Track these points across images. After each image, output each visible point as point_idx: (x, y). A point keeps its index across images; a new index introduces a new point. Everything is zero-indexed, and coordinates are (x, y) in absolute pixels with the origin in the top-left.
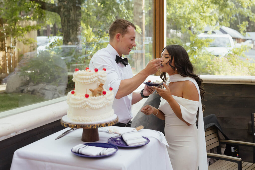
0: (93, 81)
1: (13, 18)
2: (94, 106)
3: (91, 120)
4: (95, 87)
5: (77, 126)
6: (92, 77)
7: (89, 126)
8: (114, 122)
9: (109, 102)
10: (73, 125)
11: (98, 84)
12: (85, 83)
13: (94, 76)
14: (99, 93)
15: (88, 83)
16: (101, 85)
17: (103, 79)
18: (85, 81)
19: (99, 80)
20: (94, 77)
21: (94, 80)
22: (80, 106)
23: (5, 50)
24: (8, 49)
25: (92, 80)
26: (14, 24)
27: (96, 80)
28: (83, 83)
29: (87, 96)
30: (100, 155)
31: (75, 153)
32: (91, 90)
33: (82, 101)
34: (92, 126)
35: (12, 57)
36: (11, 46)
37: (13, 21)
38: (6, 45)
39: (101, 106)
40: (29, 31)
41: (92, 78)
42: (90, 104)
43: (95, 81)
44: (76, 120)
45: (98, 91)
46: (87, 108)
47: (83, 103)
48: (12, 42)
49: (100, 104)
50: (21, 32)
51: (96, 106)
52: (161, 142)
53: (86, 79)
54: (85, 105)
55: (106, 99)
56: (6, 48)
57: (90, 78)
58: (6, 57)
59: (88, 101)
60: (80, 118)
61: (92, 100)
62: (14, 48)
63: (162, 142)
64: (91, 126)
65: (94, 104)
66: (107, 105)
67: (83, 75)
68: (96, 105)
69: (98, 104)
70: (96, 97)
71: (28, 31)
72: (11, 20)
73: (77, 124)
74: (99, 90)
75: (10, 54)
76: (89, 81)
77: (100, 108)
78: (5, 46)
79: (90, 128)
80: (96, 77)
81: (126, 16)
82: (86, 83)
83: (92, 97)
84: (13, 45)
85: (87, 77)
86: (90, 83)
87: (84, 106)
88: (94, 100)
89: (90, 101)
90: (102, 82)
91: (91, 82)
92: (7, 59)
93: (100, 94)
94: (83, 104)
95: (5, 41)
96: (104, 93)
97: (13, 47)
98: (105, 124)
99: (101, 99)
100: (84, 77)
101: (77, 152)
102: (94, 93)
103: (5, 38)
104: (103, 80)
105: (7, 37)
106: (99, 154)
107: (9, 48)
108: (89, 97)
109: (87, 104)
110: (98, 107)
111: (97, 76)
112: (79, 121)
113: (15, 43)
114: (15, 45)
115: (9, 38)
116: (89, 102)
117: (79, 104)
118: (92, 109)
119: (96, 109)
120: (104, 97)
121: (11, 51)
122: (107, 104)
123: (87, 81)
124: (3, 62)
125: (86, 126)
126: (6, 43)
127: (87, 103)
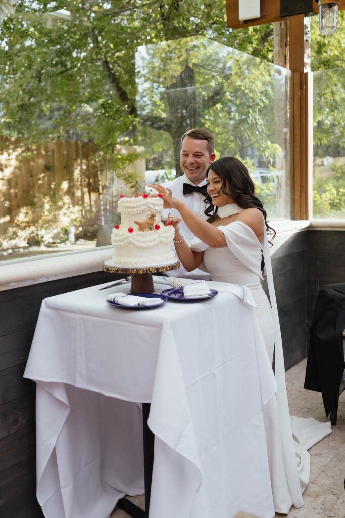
0: (140, 211)
1: (109, 142)
2: (139, 244)
3: (136, 263)
4: (143, 219)
5: (118, 269)
6: (139, 205)
7: (133, 270)
8: (169, 267)
9: (163, 239)
10: (113, 269)
11: (148, 215)
12: (129, 213)
13: (142, 203)
14: (150, 226)
15: (134, 213)
16: (152, 217)
17: (155, 208)
18: (129, 210)
19: (149, 209)
20: (141, 205)
21: (142, 209)
22: (122, 243)
23: (98, 191)
24: (102, 189)
25: (138, 209)
26: (110, 152)
27: (145, 209)
28: (127, 213)
29: (131, 230)
30: (139, 304)
31: (110, 302)
32: (136, 222)
33: (124, 237)
34: (137, 271)
35: (108, 200)
36: (107, 185)
37: (110, 148)
38: (100, 183)
39: (150, 244)
40: (133, 161)
41: (138, 207)
42: (134, 241)
43: (143, 211)
44: (117, 263)
45: (147, 225)
46: (131, 246)
47: (126, 239)
48: (108, 178)
49: (150, 241)
50: (120, 164)
51: (143, 245)
52: (243, 300)
53: (130, 208)
54: (127, 242)
55: (159, 236)
56: (100, 188)
57: (136, 206)
58: (100, 201)
59: (131, 237)
60: (123, 260)
61: (138, 235)
62: (112, 187)
63: (245, 301)
64: (135, 270)
65: (140, 242)
66: (160, 244)
67: (127, 202)
68: (143, 242)
69: (147, 242)
70: (143, 232)
71: (130, 161)
72: (105, 145)
73: (118, 267)
74: (148, 223)
75: (106, 197)
76: (135, 210)
77: (149, 248)
78: (99, 185)
79: (134, 273)
80: (144, 205)
81: (260, 130)
82: (131, 213)
83: (138, 232)
84: (109, 184)
85: (132, 205)
86: (136, 213)
87: (127, 244)
88: (141, 235)
89: (134, 237)
90: (154, 213)
91: (137, 211)
92: (101, 203)
93: (151, 229)
94: (125, 241)
95: (98, 177)
96: (157, 227)
97: (109, 185)
98: (154, 268)
99: (152, 235)
100: (128, 205)
101: (112, 301)
102: (142, 227)
103: (99, 173)
104: (155, 210)
105: (102, 171)
106: (137, 304)
107: (104, 187)
108: (134, 232)
109: (131, 242)
110: (147, 246)
111: (145, 203)
112: (121, 263)
113: (113, 180)
114: (113, 183)
115: (104, 173)
116: (134, 239)
117: (121, 241)
118: (138, 248)
119: (143, 248)
120: (156, 233)
121: (107, 191)
122: (160, 242)
123: (132, 210)
124: (96, 208)
125: (129, 270)
126: (101, 181)
127: (131, 239)
